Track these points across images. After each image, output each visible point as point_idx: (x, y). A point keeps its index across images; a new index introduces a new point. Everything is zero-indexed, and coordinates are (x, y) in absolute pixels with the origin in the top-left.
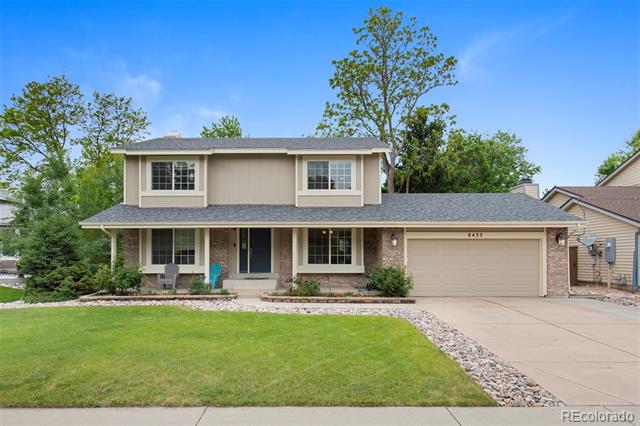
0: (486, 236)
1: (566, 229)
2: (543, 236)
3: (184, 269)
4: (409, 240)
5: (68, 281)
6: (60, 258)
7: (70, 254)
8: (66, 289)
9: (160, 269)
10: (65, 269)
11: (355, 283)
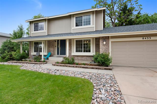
0: (153, 38)
4: (112, 42)
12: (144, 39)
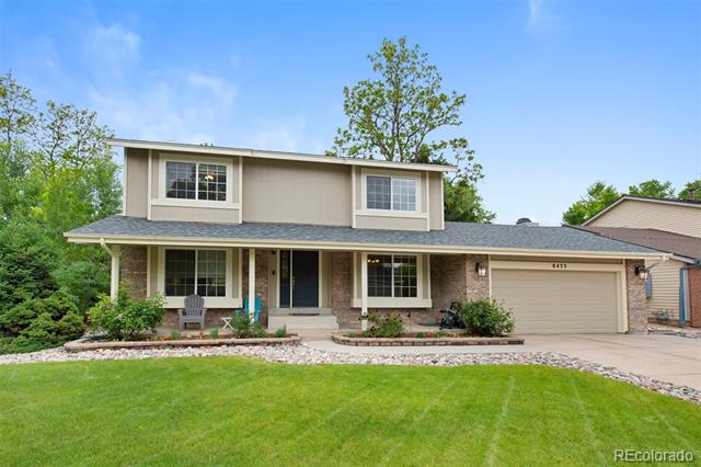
0: (570, 267)
1: (643, 261)
2: (622, 269)
3: (211, 302)
4: (493, 270)
5: (44, 319)
6: (28, 285)
7: (44, 281)
8: (41, 332)
9: (177, 302)
10: (38, 302)
11: (418, 320)
12: (556, 268)
